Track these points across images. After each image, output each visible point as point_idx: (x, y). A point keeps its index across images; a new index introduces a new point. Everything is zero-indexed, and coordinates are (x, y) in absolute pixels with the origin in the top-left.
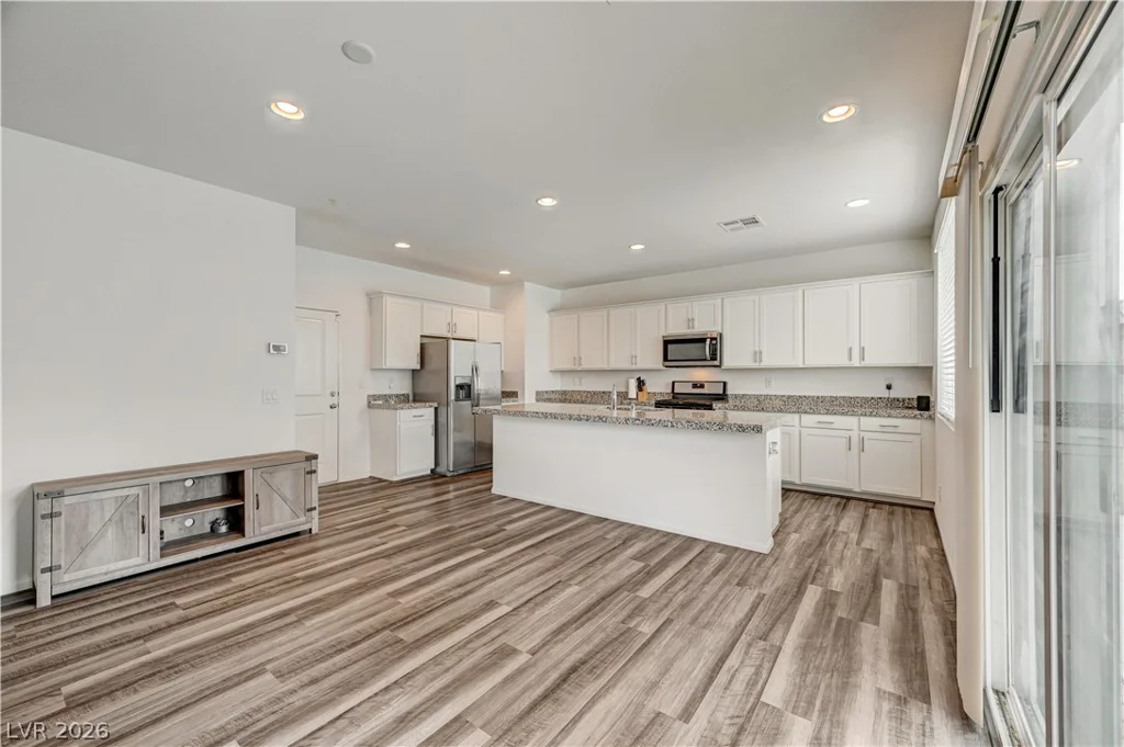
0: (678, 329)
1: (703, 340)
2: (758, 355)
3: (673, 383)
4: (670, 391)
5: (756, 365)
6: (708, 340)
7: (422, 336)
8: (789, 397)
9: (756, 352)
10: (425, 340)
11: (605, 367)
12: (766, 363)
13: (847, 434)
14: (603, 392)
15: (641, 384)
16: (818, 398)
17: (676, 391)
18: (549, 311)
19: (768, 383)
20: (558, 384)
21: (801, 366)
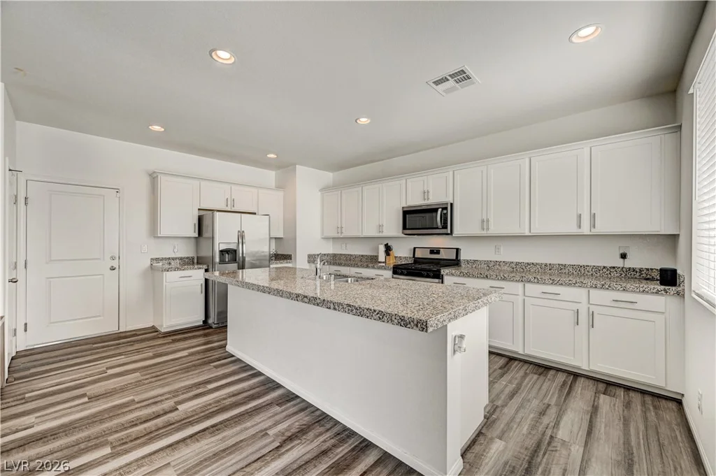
0: (416, 201)
1: (436, 210)
2: (484, 223)
3: (415, 248)
4: (412, 256)
5: (484, 233)
6: (440, 210)
7: (199, 209)
8: (517, 264)
9: (483, 221)
10: (202, 213)
11: (360, 234)
12: (494, 230)
13: (575, 307)
14: (362, 256)
15: (388, 249)
16: (546, 265)
17: (416, 256)
18: (321, 190)
19: (497, 249)
20: (330, 249)
21: (527, 233)
